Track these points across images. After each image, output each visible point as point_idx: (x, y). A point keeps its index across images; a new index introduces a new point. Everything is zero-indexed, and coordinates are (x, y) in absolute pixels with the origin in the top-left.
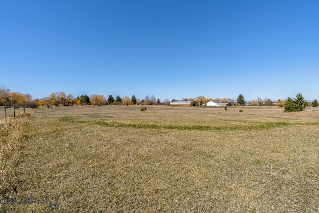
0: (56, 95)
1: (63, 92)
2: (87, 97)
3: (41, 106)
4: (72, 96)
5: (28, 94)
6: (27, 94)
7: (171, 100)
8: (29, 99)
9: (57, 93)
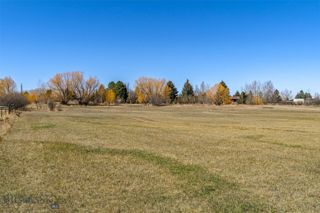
0: (63, 78)
1: (78, 72)
2: (123, 86)
3: (33, 105)
4: (96, 83)
5: (8, 77)
6: (6, 78)
7: (296, 94)
8: (10, 89)
9: (65, 74)
